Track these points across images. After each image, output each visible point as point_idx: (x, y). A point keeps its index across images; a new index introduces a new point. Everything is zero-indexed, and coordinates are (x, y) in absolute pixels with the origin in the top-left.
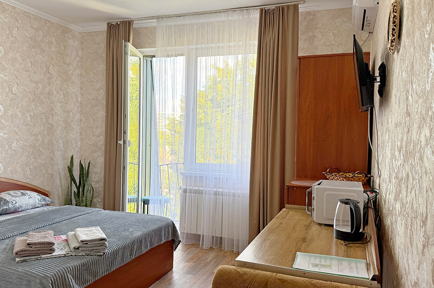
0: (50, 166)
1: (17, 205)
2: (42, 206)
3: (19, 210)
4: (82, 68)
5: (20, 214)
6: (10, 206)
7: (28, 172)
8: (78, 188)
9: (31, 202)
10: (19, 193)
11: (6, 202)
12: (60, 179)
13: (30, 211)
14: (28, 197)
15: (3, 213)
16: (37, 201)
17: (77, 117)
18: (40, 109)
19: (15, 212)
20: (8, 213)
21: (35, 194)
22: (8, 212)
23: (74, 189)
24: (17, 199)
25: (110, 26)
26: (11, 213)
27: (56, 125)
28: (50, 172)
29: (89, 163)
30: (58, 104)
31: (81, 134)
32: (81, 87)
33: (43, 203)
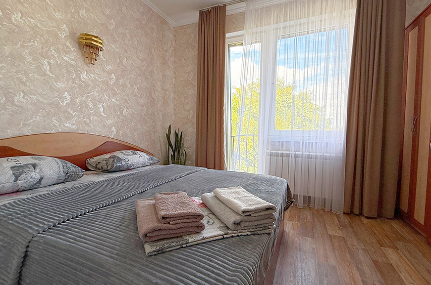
0: (153, 134)
1: (129, 163)
2: (151, 165)
3: (131, 168)
4: (175, 57)
5: (132, 171)
6: (123, 163)
7: (136, 137)
8: (174, 152)
9: (142, 160)
10: (130, 152)
11: (119, 160)
12: (161, 145)
13: (141, 168)
14: (138, 156)
15: (117, 170)
16: (147, 160)
17: (172, 95)
18: (145, 83)
19: (128, 169)
20: (121, 171)
21: (144, 154)
22: (121, 169)
23: (171, 153)
24: (129, 157)
25: (202, 13)
26: (124, 170)
27: (157, 99)
28: (153, 138)
29: (182, 133)
30: (158, 82)
31: (175, 110)
32: (174, 72)
33: (151, 162)
